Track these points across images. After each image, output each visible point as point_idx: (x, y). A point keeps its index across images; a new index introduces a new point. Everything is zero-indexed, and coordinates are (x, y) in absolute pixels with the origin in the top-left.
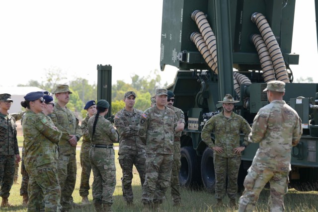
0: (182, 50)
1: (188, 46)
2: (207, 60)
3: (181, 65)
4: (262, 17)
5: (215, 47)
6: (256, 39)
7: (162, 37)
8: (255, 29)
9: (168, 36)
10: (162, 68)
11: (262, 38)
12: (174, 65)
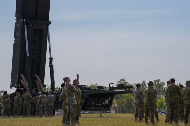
0: (18, 84)
1: (19, 83)
2: (24, 86)
3: (17, 87)
4: (37, 76)
5: (28, 85)
6: (36, 81)
7: (11, 80)
8: (36, 78)
9: (13, 80)
10: (11, 88)
11: (37, 81)
12: (15, 87)
